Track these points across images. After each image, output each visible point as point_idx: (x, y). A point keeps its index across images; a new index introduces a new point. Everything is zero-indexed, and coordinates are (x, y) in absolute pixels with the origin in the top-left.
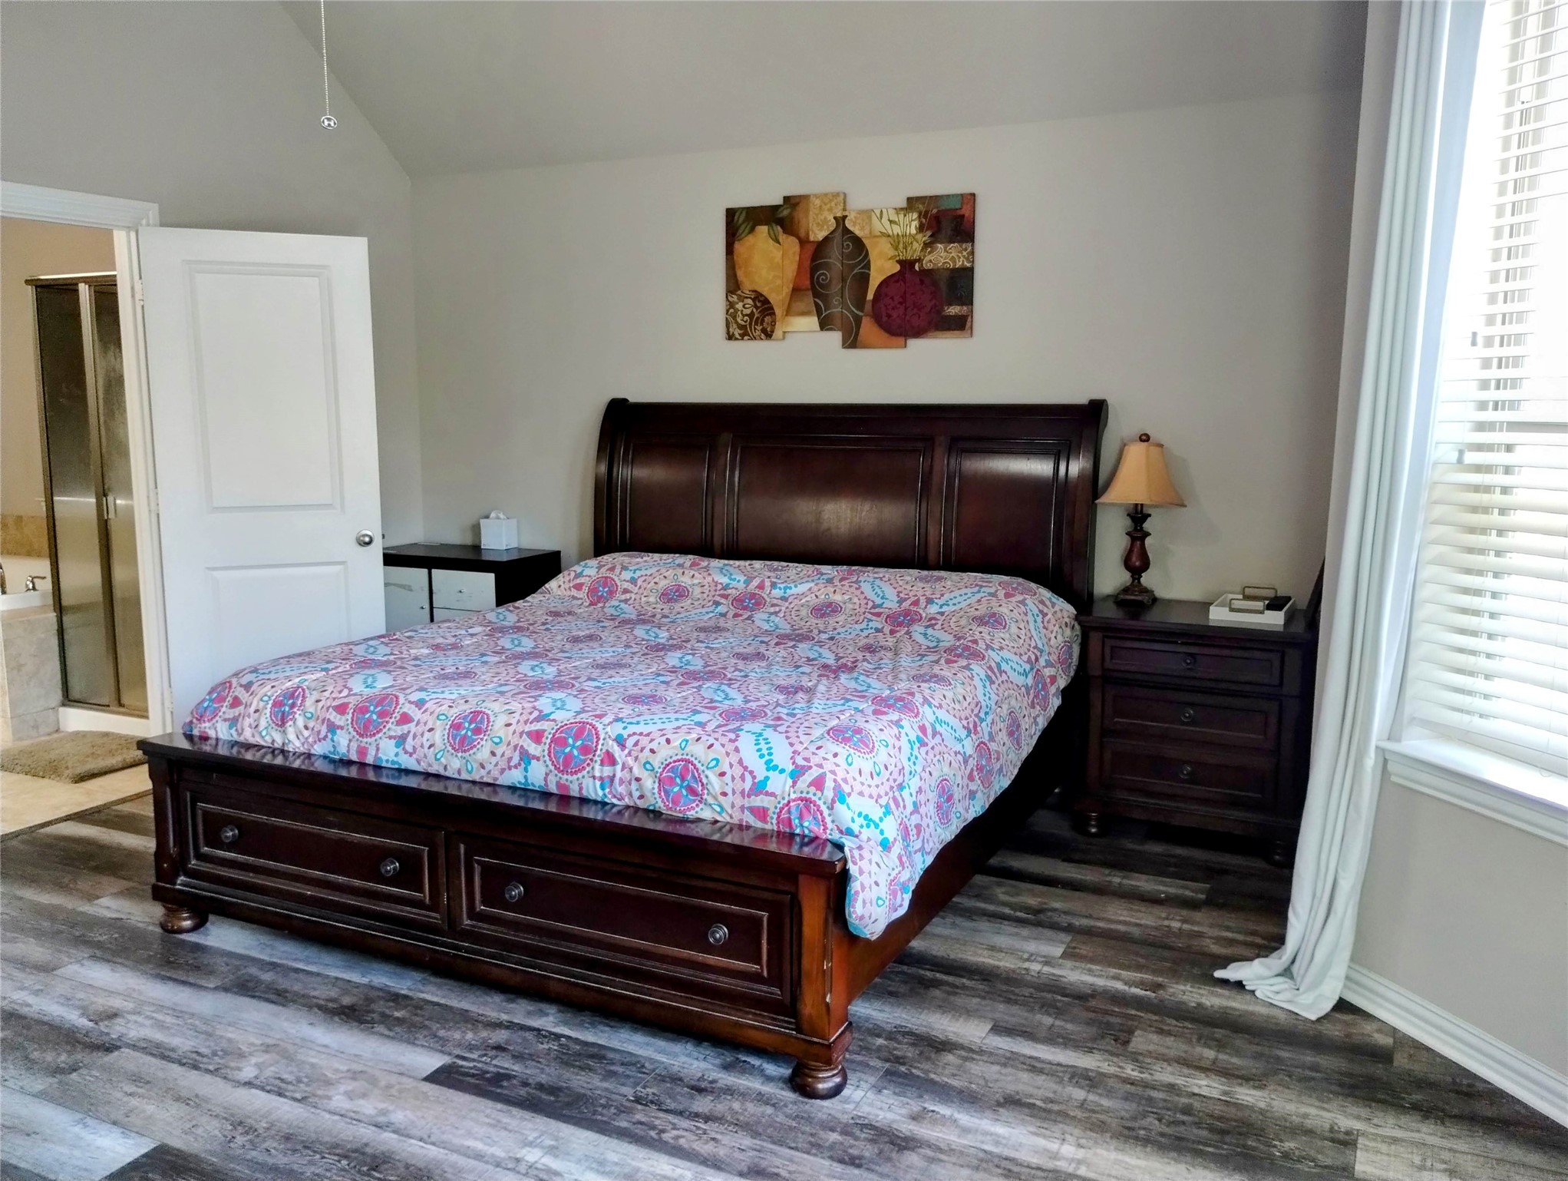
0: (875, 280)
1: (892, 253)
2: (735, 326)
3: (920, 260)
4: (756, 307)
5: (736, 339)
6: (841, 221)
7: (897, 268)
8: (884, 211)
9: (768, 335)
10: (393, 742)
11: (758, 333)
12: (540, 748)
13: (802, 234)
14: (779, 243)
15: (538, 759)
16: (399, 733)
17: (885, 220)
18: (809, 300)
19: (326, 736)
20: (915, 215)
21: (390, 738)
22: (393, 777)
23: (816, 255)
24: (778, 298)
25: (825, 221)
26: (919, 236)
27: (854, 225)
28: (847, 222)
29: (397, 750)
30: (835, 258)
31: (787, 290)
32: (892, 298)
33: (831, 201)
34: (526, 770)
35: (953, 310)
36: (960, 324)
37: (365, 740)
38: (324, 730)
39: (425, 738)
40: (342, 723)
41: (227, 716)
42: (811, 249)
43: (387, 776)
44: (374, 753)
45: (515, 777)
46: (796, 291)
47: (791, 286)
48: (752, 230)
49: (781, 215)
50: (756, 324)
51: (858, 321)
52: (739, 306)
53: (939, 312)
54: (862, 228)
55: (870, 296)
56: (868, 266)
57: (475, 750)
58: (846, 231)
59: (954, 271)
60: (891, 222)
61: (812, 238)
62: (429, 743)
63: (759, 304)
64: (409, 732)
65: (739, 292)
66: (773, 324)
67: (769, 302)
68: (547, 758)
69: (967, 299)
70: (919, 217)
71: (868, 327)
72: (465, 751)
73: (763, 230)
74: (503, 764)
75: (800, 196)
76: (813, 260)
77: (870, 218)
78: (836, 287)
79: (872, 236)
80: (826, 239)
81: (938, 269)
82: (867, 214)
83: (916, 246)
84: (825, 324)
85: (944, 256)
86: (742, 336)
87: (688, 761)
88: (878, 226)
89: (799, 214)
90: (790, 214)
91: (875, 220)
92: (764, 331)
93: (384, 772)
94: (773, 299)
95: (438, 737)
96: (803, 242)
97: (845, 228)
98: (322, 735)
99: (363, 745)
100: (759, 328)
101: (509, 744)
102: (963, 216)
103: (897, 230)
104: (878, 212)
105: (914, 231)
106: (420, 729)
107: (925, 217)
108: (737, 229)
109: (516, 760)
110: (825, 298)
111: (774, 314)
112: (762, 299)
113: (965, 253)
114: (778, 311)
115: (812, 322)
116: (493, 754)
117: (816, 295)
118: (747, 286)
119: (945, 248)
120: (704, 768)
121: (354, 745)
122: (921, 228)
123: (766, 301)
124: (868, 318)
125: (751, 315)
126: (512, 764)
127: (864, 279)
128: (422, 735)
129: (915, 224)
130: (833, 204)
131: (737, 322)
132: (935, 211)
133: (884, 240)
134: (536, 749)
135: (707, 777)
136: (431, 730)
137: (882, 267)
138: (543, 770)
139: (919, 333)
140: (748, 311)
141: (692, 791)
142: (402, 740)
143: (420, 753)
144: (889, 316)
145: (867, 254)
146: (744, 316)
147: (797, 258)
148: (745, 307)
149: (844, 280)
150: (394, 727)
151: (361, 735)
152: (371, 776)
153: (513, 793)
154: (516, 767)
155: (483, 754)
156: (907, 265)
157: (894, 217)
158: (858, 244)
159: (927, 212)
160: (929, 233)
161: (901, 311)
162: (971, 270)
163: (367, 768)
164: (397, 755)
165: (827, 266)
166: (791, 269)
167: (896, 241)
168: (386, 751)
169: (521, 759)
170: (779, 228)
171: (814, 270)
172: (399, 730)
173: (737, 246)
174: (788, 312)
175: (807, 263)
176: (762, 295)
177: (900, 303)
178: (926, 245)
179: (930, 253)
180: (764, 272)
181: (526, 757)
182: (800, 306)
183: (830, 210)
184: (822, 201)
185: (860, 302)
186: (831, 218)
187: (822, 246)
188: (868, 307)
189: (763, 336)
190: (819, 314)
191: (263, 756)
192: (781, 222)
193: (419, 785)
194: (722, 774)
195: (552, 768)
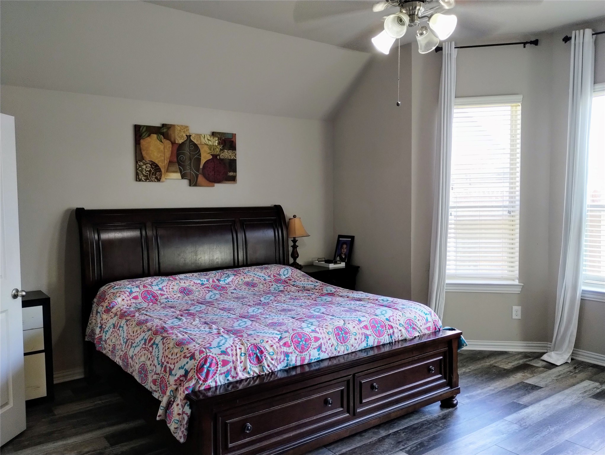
0: (203, 161)
1: (209, 151)
2: (142, 175)
3: (219, 155)
4: (153, 168)
5: (143, 181)
6: (189, 137)
7: (211, 157)
8: (206, 135)
9: (159, 180)
10: (316, 350)
11: (153, 179)
12: (369, 331)
13: (173, 140)
14: (162, 142)
15: (371, 335)
16: (318, 345)
17: (206, 138)
18: (176, 167)
19: (284, 359)
20: (217, 139)
21: (314, 349)
22: (317, 365)
23: (179, 149)
24: (162, 164)
25: (182, 136)
26: (218, 146)
27: (194, 139)
28: (191, 138)
29: (318, 353)
30: (187, 150)
31: (166, 162)
32: (210, 168)
33: (184, 129)
34: (367, 341)
35: (231, 174)
36: (233, 179)
37: (304, 354)
38: (282, 357)
39: (329, 344)
40: (291, 351)
41: (222, 372)
42: (176, 147)
43: (315, 366)
44: (308, 358)
45: (363, 345)
46: (171, 163)
47: (168, 160)
48: (149, 135)
49: (163, 131)
50: (153, 175)
51: (197, 176)
52: (144, 167)
53: (227, 174)
54: (197, 141)
55: (201, 167)
56: (200, 155)
57: (349, 340)
58: (191, 141)
59: (231, 160)
60: (208, 140)
61: (177, 142)
62: (331, 345)
63: (153, 167)
64: (321, 343)
65: (144, 161)
66: (161, 175)
67: (158, 166)
68: (373, 334)
69: (235, 171)
70: (218, 139)
71: (201, 179)
72: (346, 342)
73: (154, 136)
74: (359, 342)
75: (171, 125)
76: (177, 151)
77: (200, 137)
78: (187, 162)
79: (201, 144)
80: (183, 143)
81: (226, 159)
82: (199, 136)
83: (217, 149)
84: (183, 177)
85: (226, 154)
86: (146, 180)
87: (409, 320)
88: (203, 141)
89: (171, 132)
90: (167, 131)
91: (202, 139)
92: (156, 178)
93: (313, 365)
94: (160, 165)
95: (334, 341)
96: (173, 143)
97: (190, 139)
98: (282, 359)
99: (303, 356)
100: (154, 177)
101: (359, 334)
102: (233, 141)
103: (210, 143)
104: (203, 135)
105: (216, 144)
106: (325, 340)
107: (220, 140)
108: (142, 134)
109: (363, 338)
110: (183, 166)
111: (161, 171)
112: (155, 164)
113: (234, 154)
114: (163, 170)
115: (178, 175)
116: (356, 339)
117: (179, 165)
118: (147, 158)
119: (228, 152)
120: (414, 320)
121: (299, 358)
122: (219, 144)
123: (157, 166)
124: (201, 175)
125: (150, 171)
126: (362, 341)
127: (199, 160)
128: (327, 342)
129: (217, 142)
130: (185, 130)
131: (143, 174)
132: (224, 138)
133: (206, 146)
134: (369, 332)
135: (416, 322)
136: (329, 339)
137: (205, 157)
138: (373, 338)
139: (219, 182)
140: (148, 169)
141: (414, 328)
142: (320, 347)
143: (329, 349)
144: (209, 175)
145: (200, 151)
146: (146, 171)
147: (171, 149)
148: (146, 168)
149: (190, 160)
150: (315, 344)
151: (301, 352)
152: (307, 369)
153: (362, 352)
154: (364, 341)
155: (352, 341)
156: (215, 156)
157: (209, 138)
158: (196, 146)
159: (221, 138)
160: (222, 146)
161: (213, 173)
162: (236, 160)
163: (304, 366)
164: (319, 354)
165: (184, 154)
166: (168, 154)
167: (210, 147)
168: (313, 355)
169: (365, 338)
170: (162, 136)
171: (178, 155)
172: (317, 344)
173: (142, 142)
174: (168, 171)
175: (175, 152)
176: (155, 163)
177: (213, 170)
178: (221, 150)
179: (222, 153)
180: (156, 154)
181: (367, 336)
182: (173, 169)
183: (184, 132)
184: (181, 128)
185: (198, 169)
186: (185, 135)
187: (181, 146)
188: (201, 171)
189: (156, 180)
190: (181, 172)
191: (249, 383)
192: (163, 134)
193: (328, 364)
194: (419, 320)
195: (376, 337)
